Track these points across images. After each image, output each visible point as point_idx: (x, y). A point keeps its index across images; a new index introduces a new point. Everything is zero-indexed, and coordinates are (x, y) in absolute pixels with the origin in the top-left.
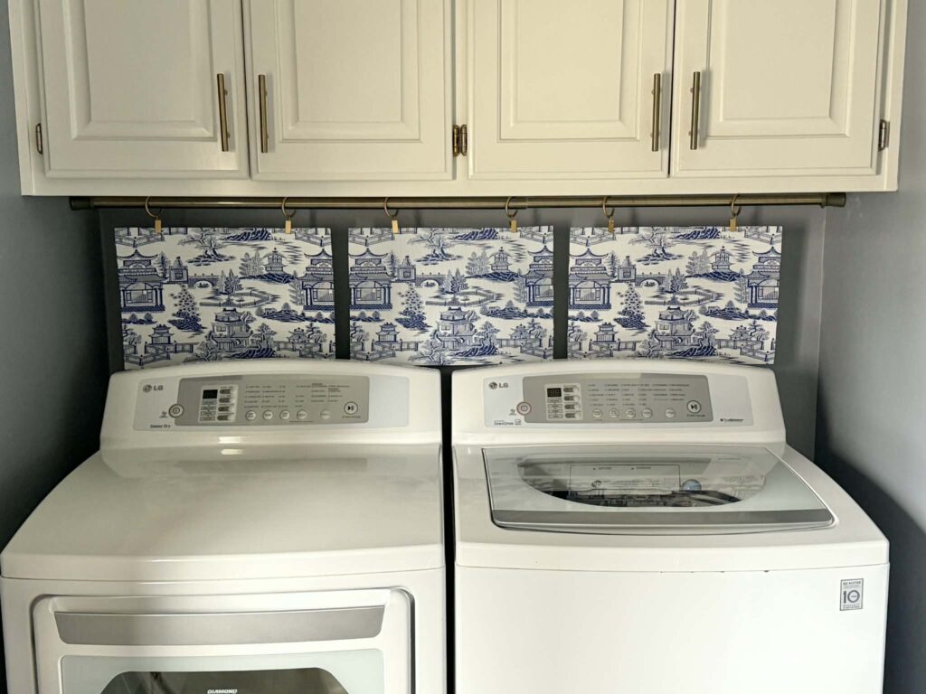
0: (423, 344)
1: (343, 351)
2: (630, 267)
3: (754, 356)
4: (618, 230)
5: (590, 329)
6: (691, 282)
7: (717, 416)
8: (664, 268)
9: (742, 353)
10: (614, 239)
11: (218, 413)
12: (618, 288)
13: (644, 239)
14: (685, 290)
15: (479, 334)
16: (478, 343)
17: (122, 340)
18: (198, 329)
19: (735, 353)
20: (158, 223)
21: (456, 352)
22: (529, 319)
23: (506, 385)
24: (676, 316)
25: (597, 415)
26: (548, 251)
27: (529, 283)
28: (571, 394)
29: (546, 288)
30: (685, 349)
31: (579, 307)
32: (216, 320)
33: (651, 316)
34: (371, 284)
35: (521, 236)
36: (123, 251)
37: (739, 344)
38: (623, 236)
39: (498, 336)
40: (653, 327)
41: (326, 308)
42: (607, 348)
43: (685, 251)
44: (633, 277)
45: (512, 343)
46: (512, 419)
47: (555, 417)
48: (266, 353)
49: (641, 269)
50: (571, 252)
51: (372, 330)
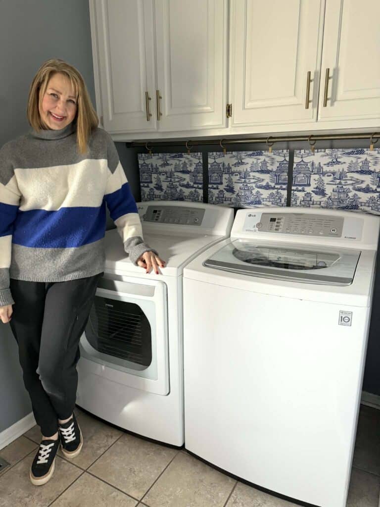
1: (206, 200)
2: (320, 168)
3: (378, 211)
4: (316, 150)
5: (301, 195)
6: (349, 175)
7: (343, 235)
8: (336, 168)
9: (372, 209)
10: (314, 155)
11: (156, 218)
13: (328, 155)
14: (346, 178)
17: (140, 193)
18: (162, 190)
19: (369, 209)
20: (150, 152)
22: (276, 190)
23: (255, 216)
24: (341, 190)
25: (288, 231)
26: (286, 161)
27: (276, 175)
28: (279, 221)
29: (284, 177)
30: (345, 205)
31: (297, 185)
33: (329, 190)
36: (141, 162)
37: (371, 205)
39: (262, 197)
40: (330, 195)
41: (200, 184)
42: (307, 203)
43: (347, 160)
44: (321, 172)
45: (268, 200)
46: (253, 229)
47: (270, 230)
48: (182, 199)
49: (326, 169)
51: (216, 192)
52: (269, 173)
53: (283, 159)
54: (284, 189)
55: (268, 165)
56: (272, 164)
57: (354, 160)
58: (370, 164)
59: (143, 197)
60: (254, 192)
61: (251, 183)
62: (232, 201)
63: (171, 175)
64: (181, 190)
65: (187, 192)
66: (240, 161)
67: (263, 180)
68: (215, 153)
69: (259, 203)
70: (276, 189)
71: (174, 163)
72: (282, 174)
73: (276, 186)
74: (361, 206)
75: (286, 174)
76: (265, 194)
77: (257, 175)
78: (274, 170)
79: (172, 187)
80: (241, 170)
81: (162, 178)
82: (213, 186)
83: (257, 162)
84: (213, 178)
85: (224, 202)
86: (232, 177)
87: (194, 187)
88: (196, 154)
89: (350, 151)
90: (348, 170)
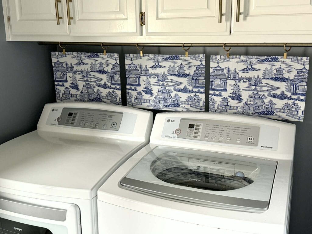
0: (152, 101)
2: (236, 74)
4: (231, 57)
6: (264, 81)
8: (251, 74)
10: (229, 61)
12: (230, 83)
13: (243, 61)
14: (261, 85)
15: (173, 98)
16: (173, 102)
19: (284, 115)
21: (164, 105)
24: (256, 96)
27: (194, 78)
29: (202, 81)
31: (214, 90)
32: (83, 86)
34: (134, 76)
35: (191, 59)
38: (233, 59)
39: (181, 99)
40: (246, 100)
49: (241, 75)
50: (211, 66)
52: (186, 77)
53: (199, 63)
54: (202, 93)
55: (185, 69)
56: (190, 67)
57: (269, 67)
58: (284, 72)
59: (57, 96)
60: (173, 95)
61: (169, 86)
62: (151, 103)
63: (87, 74)
64: (98, 90)
65: (104, 92)
66: (157, 64)
67: (181, 83)
68: (131, 55)
69: (178, 105)
70: (194, 92)
71: (89, 62)
72: (199, 78)
73: (194, 90)
74: (277, 112)
75: (203, 78)
76: (183, 97)
77: (175, 78)
78: (192, 74)
79: (88, 86)
80: (159, 73)
81: (78, 77)
82: (131, 87)
83: (174, 66)
84: (131, 80)
85: (143, 103)
86: (150, 79)
87: (112, 88)
88: (112, 54)
89: (264, 58)
90: (263, 77)
